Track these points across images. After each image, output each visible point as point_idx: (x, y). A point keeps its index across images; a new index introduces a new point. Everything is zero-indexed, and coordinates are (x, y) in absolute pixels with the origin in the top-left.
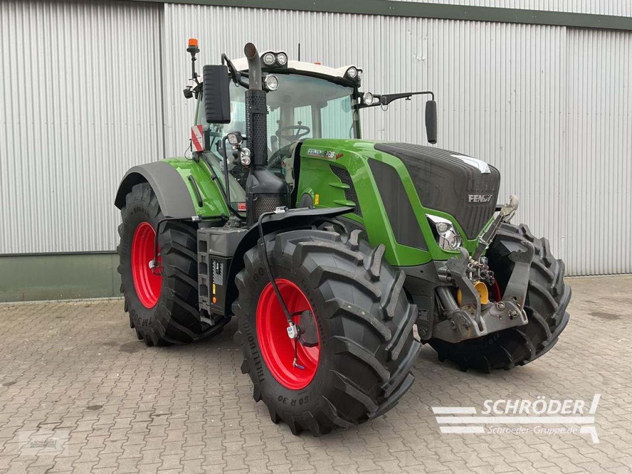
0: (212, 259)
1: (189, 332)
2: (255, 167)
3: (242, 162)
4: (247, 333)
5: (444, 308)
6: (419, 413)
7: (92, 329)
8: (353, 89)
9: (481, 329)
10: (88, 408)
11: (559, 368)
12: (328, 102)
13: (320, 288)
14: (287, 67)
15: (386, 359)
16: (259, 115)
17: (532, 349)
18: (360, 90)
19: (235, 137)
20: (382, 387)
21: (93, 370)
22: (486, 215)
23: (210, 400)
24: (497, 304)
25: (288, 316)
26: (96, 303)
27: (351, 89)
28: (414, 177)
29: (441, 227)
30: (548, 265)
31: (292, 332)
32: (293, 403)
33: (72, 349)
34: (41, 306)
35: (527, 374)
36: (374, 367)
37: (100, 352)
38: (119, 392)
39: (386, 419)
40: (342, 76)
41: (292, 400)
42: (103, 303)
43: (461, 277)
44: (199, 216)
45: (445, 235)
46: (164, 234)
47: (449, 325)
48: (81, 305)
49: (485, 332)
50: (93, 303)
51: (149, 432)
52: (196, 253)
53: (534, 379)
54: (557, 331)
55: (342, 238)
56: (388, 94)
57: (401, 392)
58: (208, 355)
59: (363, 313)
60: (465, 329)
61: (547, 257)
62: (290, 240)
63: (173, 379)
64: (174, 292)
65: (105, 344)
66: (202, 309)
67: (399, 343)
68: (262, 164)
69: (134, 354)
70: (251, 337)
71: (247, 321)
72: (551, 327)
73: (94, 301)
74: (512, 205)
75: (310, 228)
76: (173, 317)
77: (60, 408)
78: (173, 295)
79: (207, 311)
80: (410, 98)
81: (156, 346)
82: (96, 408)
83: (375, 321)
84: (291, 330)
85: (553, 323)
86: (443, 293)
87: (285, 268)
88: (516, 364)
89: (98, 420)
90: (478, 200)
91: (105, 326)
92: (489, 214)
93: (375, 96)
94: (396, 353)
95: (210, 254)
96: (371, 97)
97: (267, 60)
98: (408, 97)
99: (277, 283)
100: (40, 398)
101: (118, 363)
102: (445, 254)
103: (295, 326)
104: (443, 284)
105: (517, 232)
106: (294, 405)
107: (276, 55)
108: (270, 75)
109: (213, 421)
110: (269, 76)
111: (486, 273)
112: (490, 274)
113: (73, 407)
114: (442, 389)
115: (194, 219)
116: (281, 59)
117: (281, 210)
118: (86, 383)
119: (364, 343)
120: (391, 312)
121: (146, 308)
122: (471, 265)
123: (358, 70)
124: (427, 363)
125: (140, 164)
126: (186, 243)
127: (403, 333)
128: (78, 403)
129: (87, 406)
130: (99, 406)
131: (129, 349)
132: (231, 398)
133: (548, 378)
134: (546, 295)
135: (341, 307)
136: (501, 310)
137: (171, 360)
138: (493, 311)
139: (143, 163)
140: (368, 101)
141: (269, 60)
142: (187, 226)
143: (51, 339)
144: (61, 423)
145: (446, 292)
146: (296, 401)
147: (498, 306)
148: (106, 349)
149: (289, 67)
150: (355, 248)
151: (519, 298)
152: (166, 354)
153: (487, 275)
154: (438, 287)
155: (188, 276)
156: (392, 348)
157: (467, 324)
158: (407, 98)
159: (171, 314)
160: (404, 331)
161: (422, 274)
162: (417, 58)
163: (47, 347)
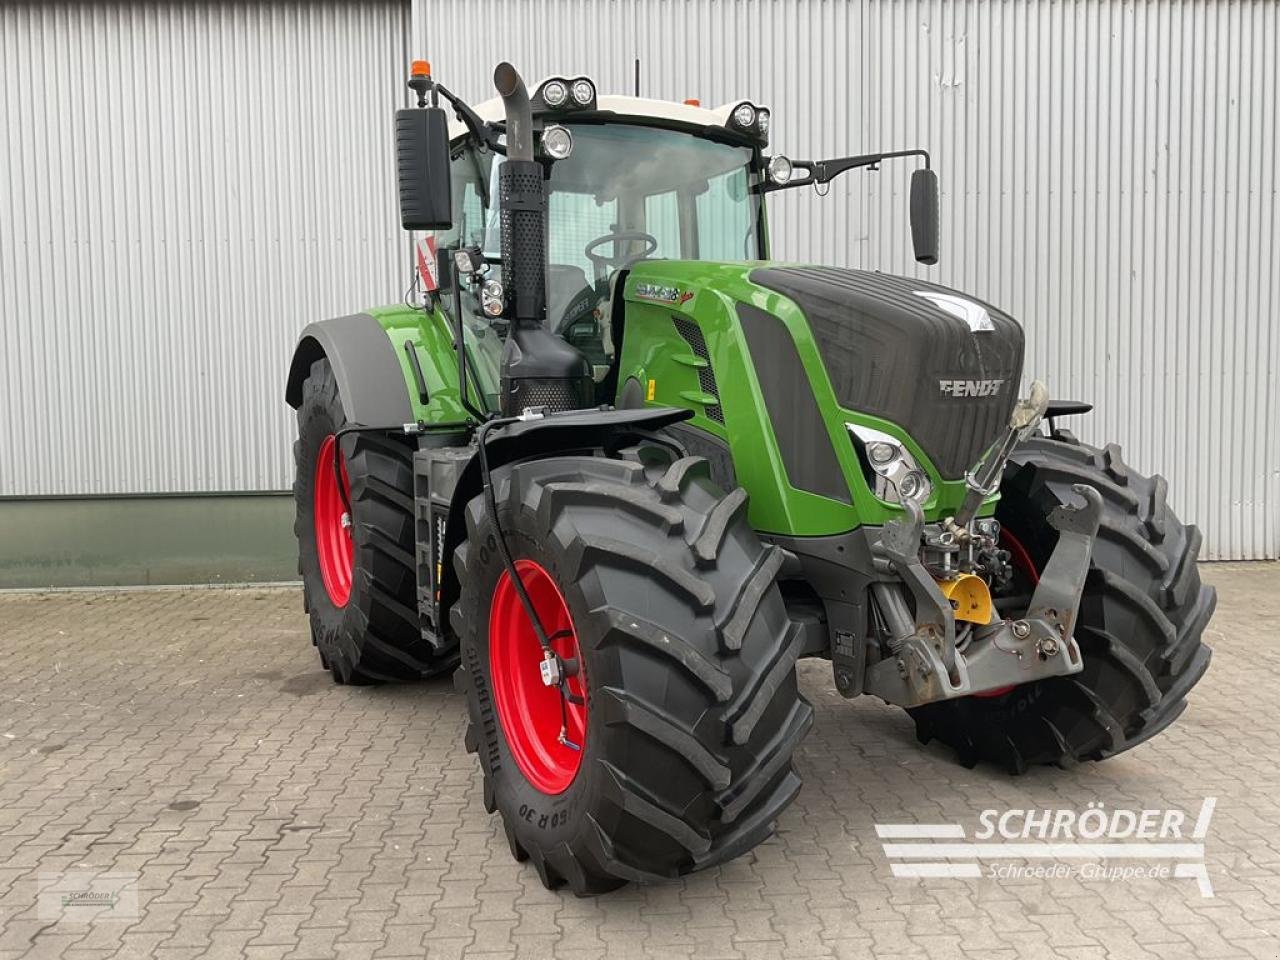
0: (436, 514)
1: (406, 658)
2: (518, 323)
3: (486, 308)
4: (474, 669)
5: (888, 630)
6: (831, 857)
7: (249, 643)
8: (751, 150)
9: (955, 680)
10: (172, 806)
11: (1192, 769)
12: (709, 181)
13: (581, 582)
14: (596, 108)
15: (721, 740)
16: (524, 214)
17: (1113, 726)
18: (765, 153)
19: (468, 257)
20: (717, 801)
21: (213, 728)
22: (991, 423)
23: (409, 803)
24: (1014, 624)
25: (541, 639)
26: (279, 591)
27: (748, 152)
28: (823, 342)
29: (879, 452)
30: (1156, 538)
31: (549, 672)
32: (542, 824)
33: (194, 685)
34: (176, 596)
35: (1110, 781)
36: (689, 758)
37: (242, 693)
38: (244, 776)
39: (754, 865)
40: (723, 124)
41: (542, 816)
42: (291, 592)
43: (905, 565)
44: (418, 423)
45: (885, 471)
46: (356, 460)
47: (895, 667)
48: (249, 595)
49: (965, 688)
50: (273, 591)
51: (265, 862)
52: (413, 498)
53: (1123, 794)
54: (1178, 687)
55: (648, 475)
56: (831, 158)
57: (769, 813)
58: (445, 706)
59: (666, 640)
60: (923, 680)
61: (1154, 521)
62: (539, 479)
63: (358, 754)
64: (371, 577)
65: (259, 676)
66: (423, 614)
67: (752, 706)
68: (532, 316)
69: (305, 697)
70: (481, 677)
71: (473, 646)
72: (1160, 678)
73: (275, 587)
74: (1034, 403)
75: (590, 454)
76: (370, 627)
77: (123, 802)
78: (369, 584)
79: (429, 618)
80: (877, 165)
81: (347, 684)
82: (187, 805)
83: (694, 658)
84: (546, 667)
85: (1164, 673)
86: (885, 598)
87: (527, 537)
88: (1083, 758)
89: (179, 832)
90: (964, 391)
91: (273, 639)
92: (997, 420)
93: (797, 165)
94: (743, 728)
95: (433, 503)
96: (787, 166)
97: (551, 96)
98: (873, 163)
99: (518, 569)
100: (92, 781)
101: (267, 716)
102: (887, 512)
103: (554, 660)
104: (883, 578)
105: (1090, 461)
106: (544, 827)
107: (569, 84)
108: (554, 126)
109: (397, 847)
110: (551, 128)
111: (991, 556)
112: (1001, 558)
113: (144, 801)
114: (902, 805)
115: (407, 430)
116: (582, 93)
117: (534, 413)
118: (190, 754)
119: (669, 704)
120: (733, 639)
121: (334, 606)
122: (947, 538)
123: (757, 110)
124: (893, 743)
125: (317, 320)
126: (395, 479)
127: (764, 684)
128: (158, 794)
129: (172, 801)
130: (195, 802)
131: (300, 687)
132: (453, 800)
133: (1159, 791)
134: (1146, 607)
135: (616, 625)
136: (1023, 638)
137: (371, 713)
138: (1003, 640)
139: (323, 319)
140: (780, 176)
141: (556, 95)
142: (395, 444)
143: (165, 661)
144: (109, 833)
145: (892, 594)
146: (547, 817)
147: (1016, 629)
148: (257, 687)
149: (599, 109)
150: (672, 499)
151: (1062, 612)
152: (365, 700)
153: (994, 560)
154: (874, 583)
155: (398, 546)
156: (736, 718)
157: (925, 669)
158: (869, 166)
159: (367, 621)
160: (766, 680)
161: (840, 553)
162: (943, 82)
163: (152, 677)
